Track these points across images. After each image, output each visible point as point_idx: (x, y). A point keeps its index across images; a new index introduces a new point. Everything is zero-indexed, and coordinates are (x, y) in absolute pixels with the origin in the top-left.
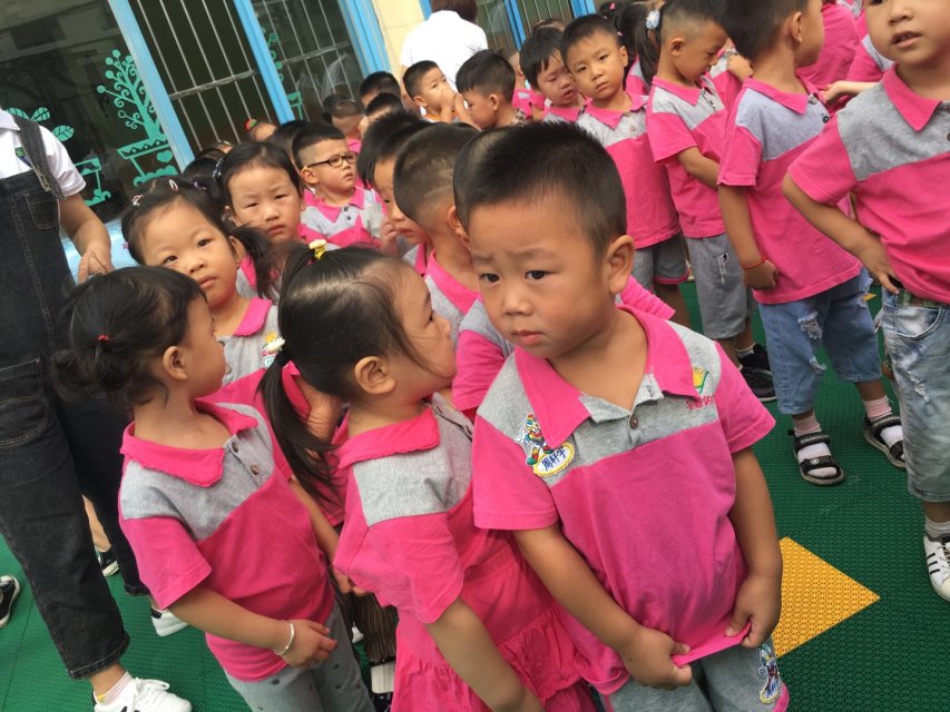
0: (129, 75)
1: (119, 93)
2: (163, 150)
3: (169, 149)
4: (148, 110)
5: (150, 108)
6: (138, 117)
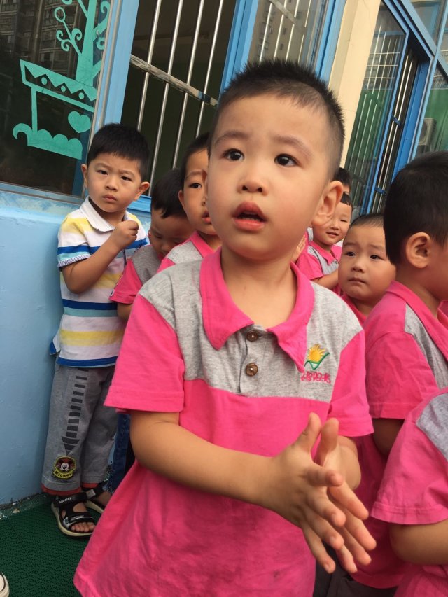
4: (97, 40)
5: (100, 40)
6: (79, 39)
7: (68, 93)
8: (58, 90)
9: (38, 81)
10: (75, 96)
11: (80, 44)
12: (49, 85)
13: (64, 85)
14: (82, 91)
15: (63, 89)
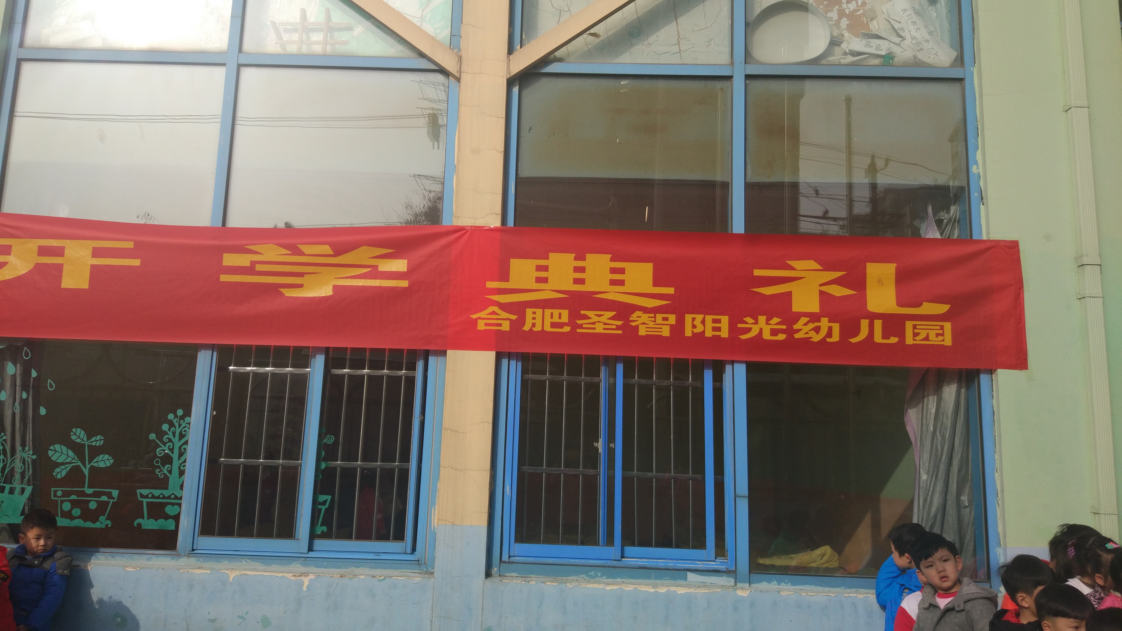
0: (181, 433)
1: (165, 444)
2: (173, 504)
3: (180, 505)
4: (180, 466)
5: (183, 465)
6: (169, 469)
7: (164, 497)
8: (158, 497)
9: (147, 497)
10: (169, 497)
11: (170, 472)
12: (153, 497)
13: (162, 494)
14: (173, 494)
15: (161, 496)
